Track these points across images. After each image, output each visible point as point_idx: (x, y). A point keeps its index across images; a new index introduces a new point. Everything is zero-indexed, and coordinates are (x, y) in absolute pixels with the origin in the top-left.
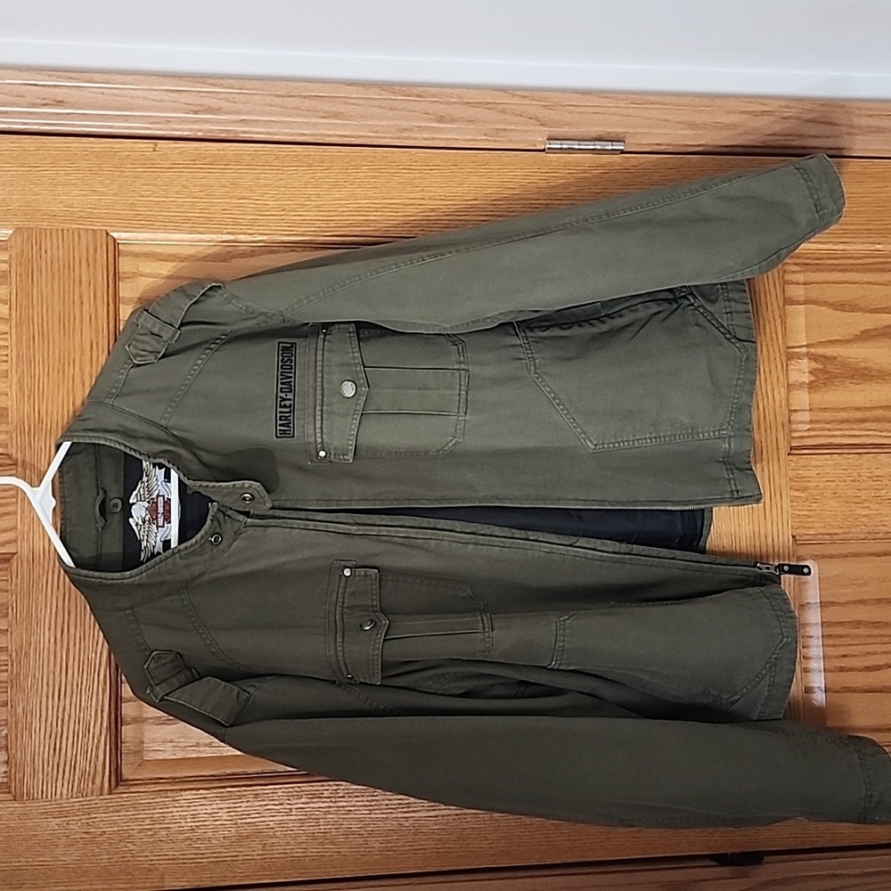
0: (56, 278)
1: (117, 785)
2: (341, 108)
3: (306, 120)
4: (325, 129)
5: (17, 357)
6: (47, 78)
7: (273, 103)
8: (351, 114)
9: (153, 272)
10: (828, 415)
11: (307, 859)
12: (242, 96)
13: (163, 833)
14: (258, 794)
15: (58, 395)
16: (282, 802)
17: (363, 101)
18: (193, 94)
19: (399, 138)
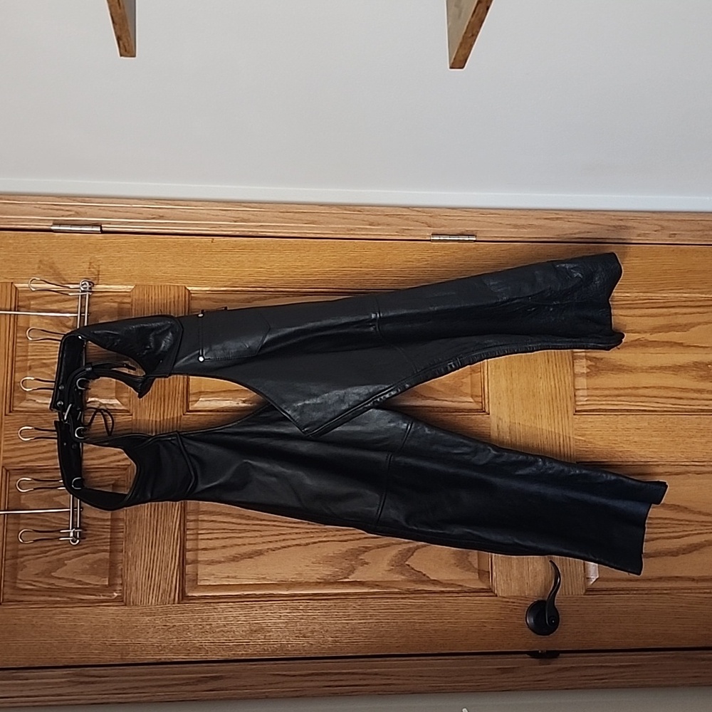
1: (183, 599)
2: (316, 218)
3: (296, 225)
4: (307, 230)
7: (278, 216)
8: (321, 221)
10: (598, 392)
11: (289, 646)
12: (260, 212)
13: (208, 627)
14: (262, 606)
16: (276, 611)
17: (328, 215)
18: (234, 211)
19: (348, 234)
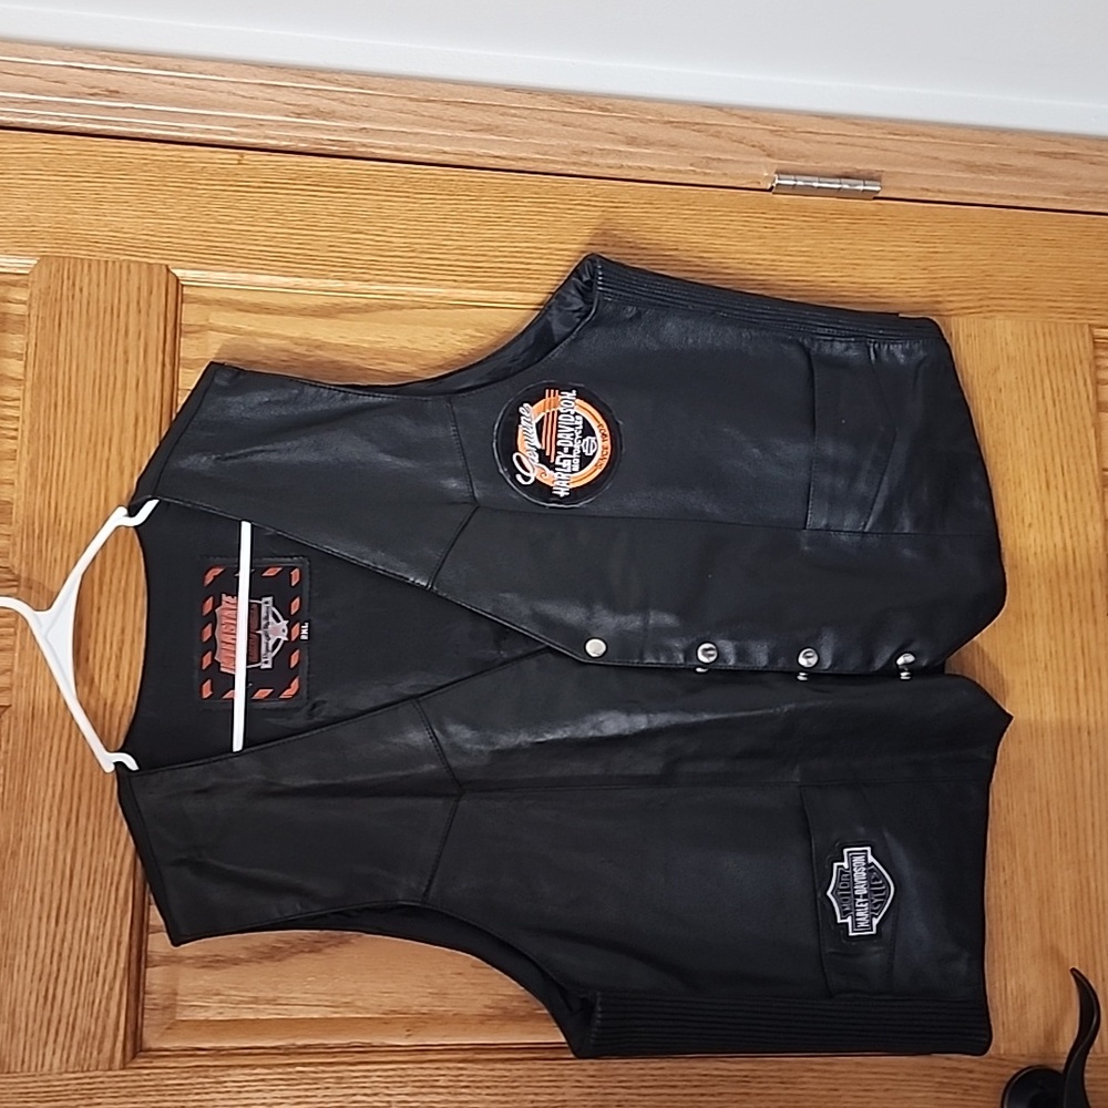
0: (93, 327)
2: (498, 120)
3: (449, 134)
4: (474, 146)
5: (31, 431)
6: (99, 61)
7: (404, 109)
8: (511, 128)
9: (229, 325)
12: (362, 97)
14: (342, 1078)
15: (85, 485)
16: (378, 1091)
18: (296, 91)
